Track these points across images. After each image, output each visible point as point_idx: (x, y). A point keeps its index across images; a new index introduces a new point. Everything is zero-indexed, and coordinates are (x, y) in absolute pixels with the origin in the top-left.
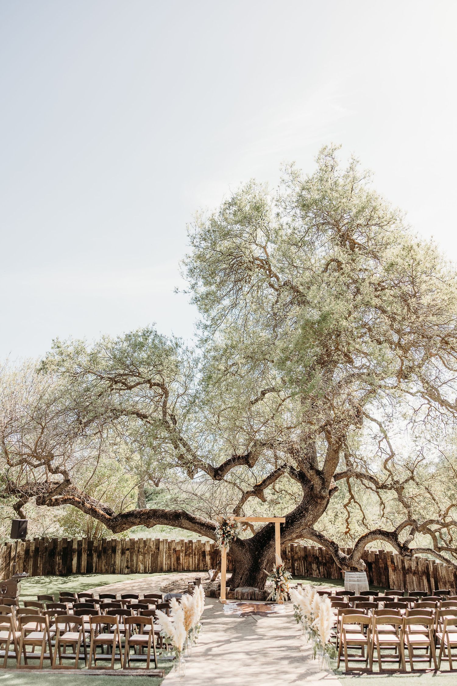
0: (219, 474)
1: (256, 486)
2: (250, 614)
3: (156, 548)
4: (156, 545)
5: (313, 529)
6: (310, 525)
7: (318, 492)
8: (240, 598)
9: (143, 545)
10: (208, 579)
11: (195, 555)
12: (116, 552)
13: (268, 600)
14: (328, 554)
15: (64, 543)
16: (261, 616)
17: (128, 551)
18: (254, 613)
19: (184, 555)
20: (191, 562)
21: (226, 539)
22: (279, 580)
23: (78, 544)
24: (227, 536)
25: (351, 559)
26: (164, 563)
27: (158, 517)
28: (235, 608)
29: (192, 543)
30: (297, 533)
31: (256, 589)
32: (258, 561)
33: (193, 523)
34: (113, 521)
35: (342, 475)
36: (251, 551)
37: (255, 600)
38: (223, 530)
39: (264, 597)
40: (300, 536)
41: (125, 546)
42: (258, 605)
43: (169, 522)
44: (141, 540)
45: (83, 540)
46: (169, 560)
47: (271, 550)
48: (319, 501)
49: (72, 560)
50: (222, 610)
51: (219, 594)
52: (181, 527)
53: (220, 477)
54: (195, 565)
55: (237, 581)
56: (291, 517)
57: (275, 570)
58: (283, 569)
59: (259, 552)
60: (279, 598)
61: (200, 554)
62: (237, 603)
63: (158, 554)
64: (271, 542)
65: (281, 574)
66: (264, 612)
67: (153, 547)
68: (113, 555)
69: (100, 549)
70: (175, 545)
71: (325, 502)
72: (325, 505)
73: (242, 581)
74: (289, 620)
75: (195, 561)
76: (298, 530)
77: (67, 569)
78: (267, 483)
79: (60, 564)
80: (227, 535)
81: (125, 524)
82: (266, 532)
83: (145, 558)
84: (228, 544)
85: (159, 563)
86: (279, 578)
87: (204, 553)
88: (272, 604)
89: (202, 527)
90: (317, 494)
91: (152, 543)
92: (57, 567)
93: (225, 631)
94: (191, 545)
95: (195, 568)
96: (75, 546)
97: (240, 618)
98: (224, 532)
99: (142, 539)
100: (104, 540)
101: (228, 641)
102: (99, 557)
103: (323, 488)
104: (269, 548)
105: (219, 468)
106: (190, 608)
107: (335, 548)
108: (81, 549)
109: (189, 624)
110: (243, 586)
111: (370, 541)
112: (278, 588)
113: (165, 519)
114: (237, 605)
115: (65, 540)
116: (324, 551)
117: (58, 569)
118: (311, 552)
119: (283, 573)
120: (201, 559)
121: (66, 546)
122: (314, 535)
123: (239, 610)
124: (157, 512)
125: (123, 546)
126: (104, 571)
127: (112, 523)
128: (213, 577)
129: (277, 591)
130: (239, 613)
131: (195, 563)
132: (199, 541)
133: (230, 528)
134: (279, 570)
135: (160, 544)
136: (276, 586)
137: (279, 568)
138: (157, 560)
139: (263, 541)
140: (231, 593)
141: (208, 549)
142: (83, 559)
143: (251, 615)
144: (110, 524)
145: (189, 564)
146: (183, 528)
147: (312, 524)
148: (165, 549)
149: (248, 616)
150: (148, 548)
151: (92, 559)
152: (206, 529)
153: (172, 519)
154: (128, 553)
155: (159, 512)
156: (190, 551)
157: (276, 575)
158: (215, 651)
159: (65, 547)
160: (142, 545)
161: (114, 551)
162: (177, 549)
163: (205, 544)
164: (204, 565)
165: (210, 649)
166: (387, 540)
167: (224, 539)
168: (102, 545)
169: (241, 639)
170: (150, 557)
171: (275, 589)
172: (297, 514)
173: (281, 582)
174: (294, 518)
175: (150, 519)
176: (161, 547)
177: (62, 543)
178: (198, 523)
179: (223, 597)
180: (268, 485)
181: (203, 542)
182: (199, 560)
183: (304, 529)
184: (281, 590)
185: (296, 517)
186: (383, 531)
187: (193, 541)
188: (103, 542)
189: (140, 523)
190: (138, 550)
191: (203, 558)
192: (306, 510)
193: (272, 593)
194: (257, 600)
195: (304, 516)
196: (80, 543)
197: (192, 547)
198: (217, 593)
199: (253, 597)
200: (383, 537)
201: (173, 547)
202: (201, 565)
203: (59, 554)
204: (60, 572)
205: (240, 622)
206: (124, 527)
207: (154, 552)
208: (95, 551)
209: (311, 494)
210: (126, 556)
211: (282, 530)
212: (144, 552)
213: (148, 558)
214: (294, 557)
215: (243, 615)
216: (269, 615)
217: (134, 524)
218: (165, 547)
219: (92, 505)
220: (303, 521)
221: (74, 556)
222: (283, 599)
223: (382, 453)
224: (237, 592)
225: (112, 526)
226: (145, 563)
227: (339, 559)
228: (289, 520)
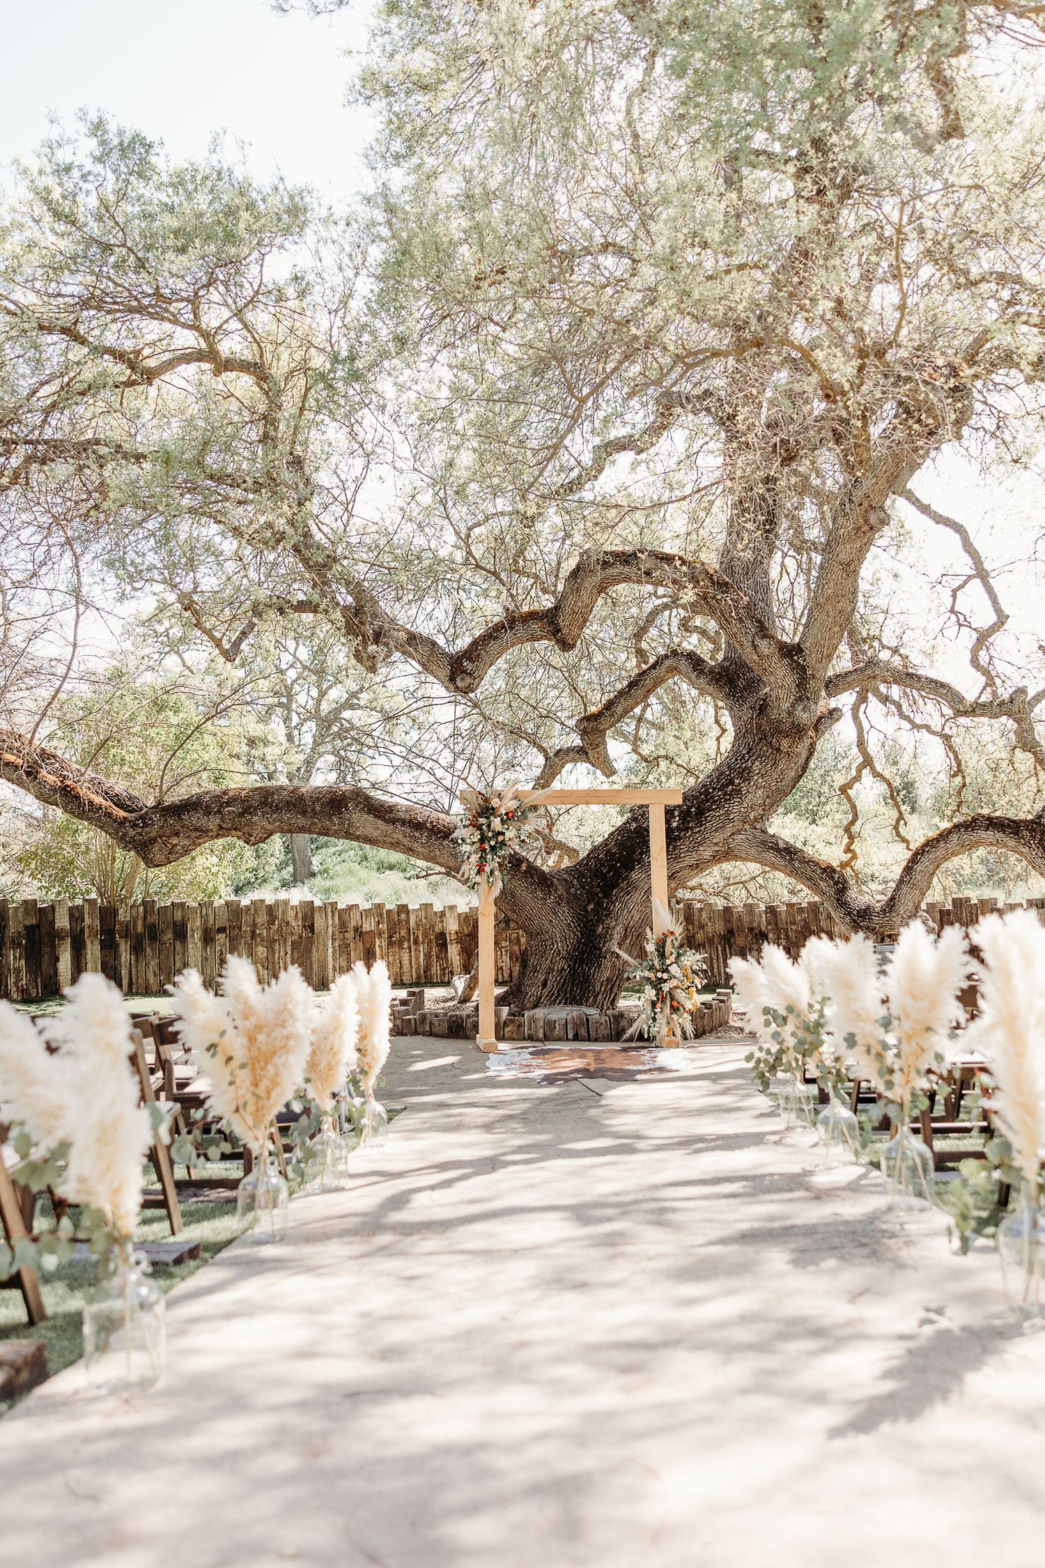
0: (465, 672)
1: (583, 719)
2: (576, 1075)
3: (304, 926)
4: (304, 919)
5: (764, 832)
6: (756, 820)
7: (784, 715)
8: (541, 1035)
9: (266, 918)
10: (451, 999)
11: (416, 942)
12: (185, 937)
13: (630, 1039)
14: (794, 923)
15: (26, 912)
16: (611, 1079)
17: (222, 936)
18: (586, 1073)
19: (384, 944)
20: (406, 962)
21: (489, 856)
22: (665, 976)
23: (71, 916)
24: (493, 848)
25: (891, 911)
26: (330, 967)
27: (278, 809)
28: (524, 1062)
29: (408, 912)
30: (716, 844)
31: (593, 1012)
32: (595, 931)
33: (387, 821)
34: (135, 826)
35: (849, 679)
36: (572, 900)
37: (589, 1039)
38: (479, 828)
39: (617, 1030)
40: (727, 854)
41: (211, 921)
42: (600, 1051)
43: (313, 824)
44: (259, 904)
45: (86, 906)
46: (345, 956)
47: (637, 897)
48: (785, 744)
49: (57, 959)
50: (485, 1069)
51: (476, 1026)
52: (349, 836)
53: (468, 680)
54: (418, 968)
55: (533, 991)
56: (696, 798)
57: (650, 947)
58: (677, 944)
59: (599, 904)
60: (665, 1030)
61: (430, 942)
62: (531, 1050)
63: (310, 941)
64: (634, 875)
65: (672, 958)
66: (621, 1070)
67: (294, 924)
68: (178, 945)
69: (140, 928)
70: (358, 917)
71: (802, 749)
72: (802, 760)
73: (546, 991)
74: (717, 1087)
75: (417, 958)
76: (719, 837)
77: (45, 986)
78: (619, 709)
79: (20, 971)
80: (493, 843)
81: (177, 834)
82: (621, 845)
83: (274, 953)
84: (496, 873)
85: (315, 966)
86: (665, 971)
87: (442, 935)
88: (644, 1048)
89: (417, 834)
90: (779, 722)
91: (291, 914)
92: (11, 980)
93: (487, 1127)
94: (403, 916)
95: (419, 977)
96: (62, 922)
97: (542, 1087)
98: (482, 835)
99: (263, 901)
100: (148, 905)
101: (491, 1164)
102: (137, 949)
103: (800, 699)
104: (628, 893)
105: (466, 652)
106: (270, 1015)
107: (836, 883)
108: (82, 930)
109: (268, 1092)
110: (553, 1003)
111: (954, 854)
112: (663, 1000)
113: (298, 813)
114: (531, 1053)
115: (29, 905)
116: (784, 915)
117: (16, 984)
118: (746, 920)
119: (679, 955)
120: (434, 953)
121: (34, 922)
122: (771, 848)
123: (539, 1067)
124: (273, 794)
125: (206, 922)
126: (155, 988)
127: (131, 832)
128: (464, 992)
129: (658, 1010)
130: (538, 1073)
131: (419, 964)
132: (427, 907)
133: (503, 822)
134: (664, 947)
135: (317, 915)
136: (657, 994)
137: (664, 941)
138: (310, 957)
139: (608, 872)
140: (512, 1021)
141: (452, 926)
142: (89, 957)
143: (576, 1079)
144: (125, 834)
145: (401, 967)
146: (357, 838)
147: (761, 818)
148: (330, 929)
149: (566, 1081)
150: (280, 926)
151: (117, 956)
152: (429, 837)
153: (321, 812)
154: (222, 941)
155: (279, 795)
156: (403, 933)
157: (656, 962)
158: (426, 1206)
159: (32, 926)
160: (262, 919)
161: (181, 933)
162: (366, 927)
163: (443, 914)
164: (443, 969)
165: (399, 1201)
166: (1012, 843)
167: (483, 859)
168: (145, 918)
169: (546, 1152)
170: (289, 949)
171: (654, 1004)
172: (714, 789)
173: (674, 983)
174: (707, 801)
175: (250, 813)
176: (319, 922)
177: (20, 914)
178: (403, 822)
179: (486, 1033)
180: (622, 716)
181: (438, 907)
182: (428, 956)
183: (739, 832)
184: (672, 1006)
185: (713, 797)
186: (997, 818)
187: (411, 907)
188: (145, 911)
189: (222, 832)
190: (253, 932)
191: (441, 951)
192: (745, 774)
193: (643, 1016)
194: (596, 1040)
195: (738, 792)
196: (76, 915)
197: (408, 922)
198: (469, 1025)
199: (583, 1032)
200: (1000, 835)
201: (353, 924)
202: (436, 969)
203: (16, 944)
204: (22, 991)
205: (537, 1099)
206: (176, 845)
207: (300, 937)
208: (126, 935)
209: (759, 726)
210: (218, 948)
211: (672, 838)
212: (268, 936)
213: (282, 953)
214: (693, 937)
215: (550, 1080)
216: (639, 1077)
217: (203, 834)
218: (330, 922)
219: (65, 777)
220: (736, 808)
221: (63, 948)
222: (678, 1033)
223: (960, 625)
224: (533, 1020)
225: (133, 841)
226: (274, 967)
227: (849, 914)
228: (689, 808)
